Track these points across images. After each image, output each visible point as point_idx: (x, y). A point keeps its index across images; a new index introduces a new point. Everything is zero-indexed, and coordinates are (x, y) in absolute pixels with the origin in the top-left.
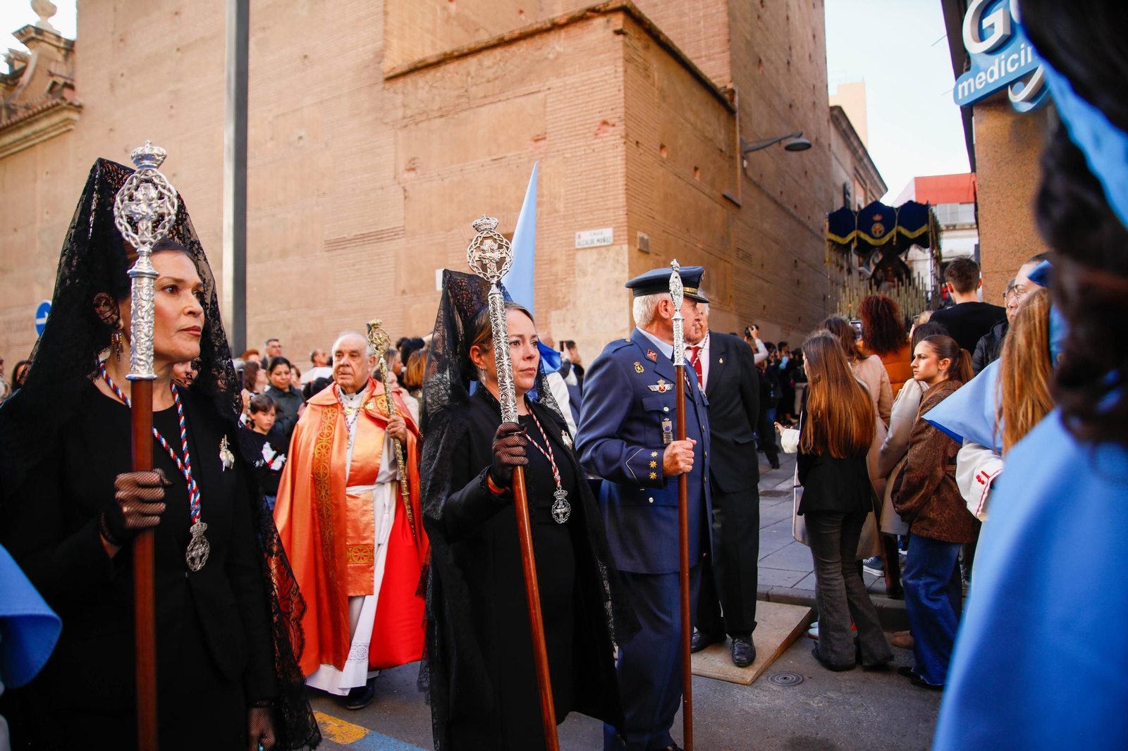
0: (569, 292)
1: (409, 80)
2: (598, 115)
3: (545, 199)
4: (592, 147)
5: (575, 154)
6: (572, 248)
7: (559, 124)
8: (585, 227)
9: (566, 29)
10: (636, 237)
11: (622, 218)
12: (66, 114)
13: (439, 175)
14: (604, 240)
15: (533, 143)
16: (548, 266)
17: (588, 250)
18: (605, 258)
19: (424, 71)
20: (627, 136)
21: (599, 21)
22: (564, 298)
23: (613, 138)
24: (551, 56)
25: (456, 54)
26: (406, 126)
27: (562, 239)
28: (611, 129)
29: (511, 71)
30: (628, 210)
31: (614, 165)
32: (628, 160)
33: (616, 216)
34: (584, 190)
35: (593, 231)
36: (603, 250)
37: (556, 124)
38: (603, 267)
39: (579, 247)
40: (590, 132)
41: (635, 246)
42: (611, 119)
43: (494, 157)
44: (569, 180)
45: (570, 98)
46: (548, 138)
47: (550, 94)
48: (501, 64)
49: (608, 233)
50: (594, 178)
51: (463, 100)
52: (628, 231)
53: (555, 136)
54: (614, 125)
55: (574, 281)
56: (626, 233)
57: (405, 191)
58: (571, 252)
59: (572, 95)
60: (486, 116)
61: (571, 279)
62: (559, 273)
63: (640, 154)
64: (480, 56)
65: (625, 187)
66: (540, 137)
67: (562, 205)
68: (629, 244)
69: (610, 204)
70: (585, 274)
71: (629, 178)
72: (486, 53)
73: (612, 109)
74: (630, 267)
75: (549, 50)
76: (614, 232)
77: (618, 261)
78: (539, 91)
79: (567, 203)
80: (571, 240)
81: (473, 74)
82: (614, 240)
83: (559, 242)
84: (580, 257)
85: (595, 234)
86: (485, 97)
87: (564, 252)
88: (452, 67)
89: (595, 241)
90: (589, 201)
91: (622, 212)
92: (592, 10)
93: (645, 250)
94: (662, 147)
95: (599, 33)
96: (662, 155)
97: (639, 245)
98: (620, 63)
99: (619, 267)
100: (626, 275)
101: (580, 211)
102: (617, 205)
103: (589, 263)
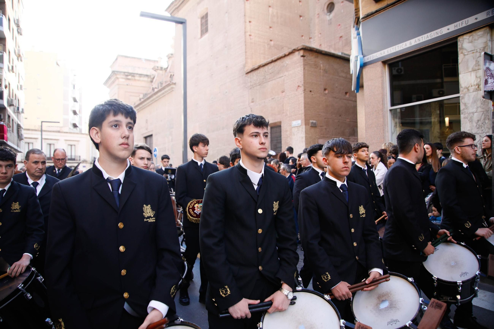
1: (251, 74)
2: (297, 84)
3: (284, 111)
4: (296, 94)
5: (291, 97)
8: (294, 120)
9: (289, 56)
10: (309, 123)
11: (303, 117)
12: (172, 86)
14: (299, 124)
15: (281, 93)
16: (286, 132)
17: (295, 128)
18: (299, 130)
19: (255, 71)
20: (305, 90)
21: (297, 53)
22: (292, 141)
23: (301, 91)
24: (285, 65)
25: (262, 65)
26: (251, 88)
27: (289, 124)
28: (300, 88)
29: (276, 70)
30: (305, 114)
31: (301, 100)
32: (305, 98)
34: (294, 108)
36: (299, 127)
37: (287, 87)
38: (299, 133)
39: (293, 126)
40: (295, 89)
41: (309, 125)
42: (300, 85)
43: (272, 98)
44: (290, 105)
45: (290, 78)
46: (285, 92)
47: (285, 77)
48: (273, 68)
49: (299, 122)
50: (296, 104)
51: (264, 80)
53: (287, 90)
54: (301, 87)
56: (304, 122)
57: (251, 109)
58: (291, 128)
61: (291, 137)
62: (288, 135)
63: (312, 95)
65: (304, 107)
66: (283, 91)
68: (306, 125)
69: (300, 112)
70: (294, 135)
71: (305, 103)
72: (269, 65)
73: (300, 82)
75: (285, 63)
76: (301, 121)
77: (302, 131)
78: (282, 76)
79: (290, 112)
80: (291, 124)
81: (267, 71)
82: (301, 124)
84: (293, 130)
85: (296, 122)
86: (270, 79)
87: (289, 128)
88: (261, 69)
89: (297, 124)
90: (295, 112)
91: (303, 115)
92: (294, 50)
93: (314, 126)
94: (325, 90)
95: (297, 56)
96: (325, 92)
97: (311, 124)
98: (302, 66)
99: (303, 133)
100: (304, 135)
101: (293, 115)
102: (302, 113)
103: (295, 131)
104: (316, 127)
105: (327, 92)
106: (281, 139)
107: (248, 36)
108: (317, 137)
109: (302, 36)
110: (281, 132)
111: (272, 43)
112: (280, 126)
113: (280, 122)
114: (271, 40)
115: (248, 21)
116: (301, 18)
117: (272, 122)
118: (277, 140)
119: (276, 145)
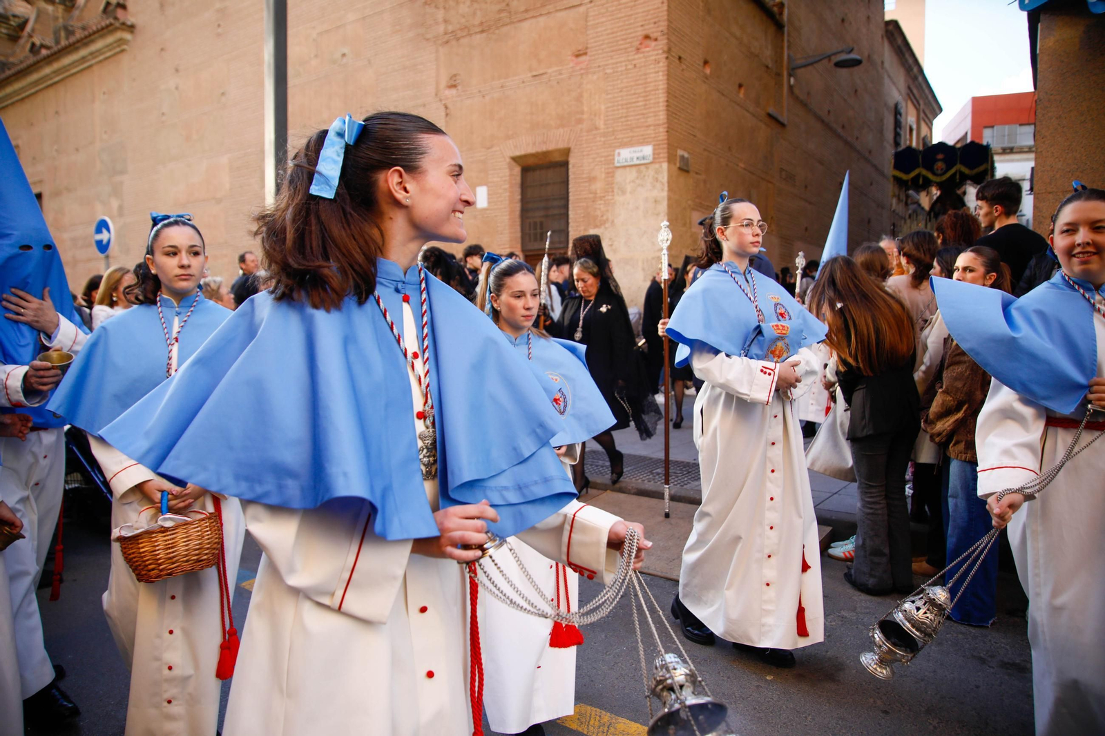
0: (607, 211)
2: (640, 29)
3: (585, 116)
4: (634, 62)
5: (616, 70)
6: (611, 166)
7: (601, 38)
8: (624, 145)
10: (676, 155)
11: (662, 136)
12: (119, 35)
13: (480, 92)
14: (644, 158)
15: (574, 58)
16: (587, 184)
17: (628, 169)
18: (644, 176)
20: (669, 51)
22: (602, 216)
23: (655, 52)
26: (447, 42)
27: (602, 157)
28: (653, 44)
30: (668, 127)
31: (656, 81)
32: (669, 76)
33: (656, 133)
34: (625, 107)
35: (633, 149)
36: (642, 168)
37: (597, 39)
38: (642, 185)
39: (618, 165)
40: (631, 47)
41: (675, 164)
42: (653, 33)
43: (535, 73)
44: (610, 96)
45: (613, 11)
46: (589, 54)
47: (591, 8)
49: (648, 150)
50: (635, 94)
51: (503, 15)
52: (668, 149)
53: (596, 50)
54: (656, 40)
55: (613, 199)
56: (666, 151)
57: (446, 108)
58: (610, 170)
59: (614, 8)
60: (528, 31)
61: (610, 197)
62: (598, 192)
63: (683, 70)
65: (666, 104)
66: (581, 52)
67: (602, 122)
68: (669, 162)
69: (651, 121)
70: (623, 192)
71: (670, 93)
73: (655, 23)
74: (669, 186)
76: (654, 150)
77: (657, 180)
78: (581, 5)
79: (608, 120)
80: (611, 158)
82: (654, 158)
83: (598, 159)
84: (619, 175)
85: (635, 152)
86: (526, 11)
87: (603, 170)
89: (635, 159)
90: (629, 119)
91: (662, 130)
93: (684, 168)
94: (705, 63)
96: (705, 70)
97: (680, 163)
99: (658, 185)
100: (665, 194)
101: (620, 128)
102: (658, 122)
103: (628, 181)
104: (687, 171)
105: (708, 71)
106: (566, 206)
108: (689, 204)
110: (566, 182)
112: (565, 164)
113: (567, 152)
117: (531, 150)
118: (547, 208)
119: (541, 224)
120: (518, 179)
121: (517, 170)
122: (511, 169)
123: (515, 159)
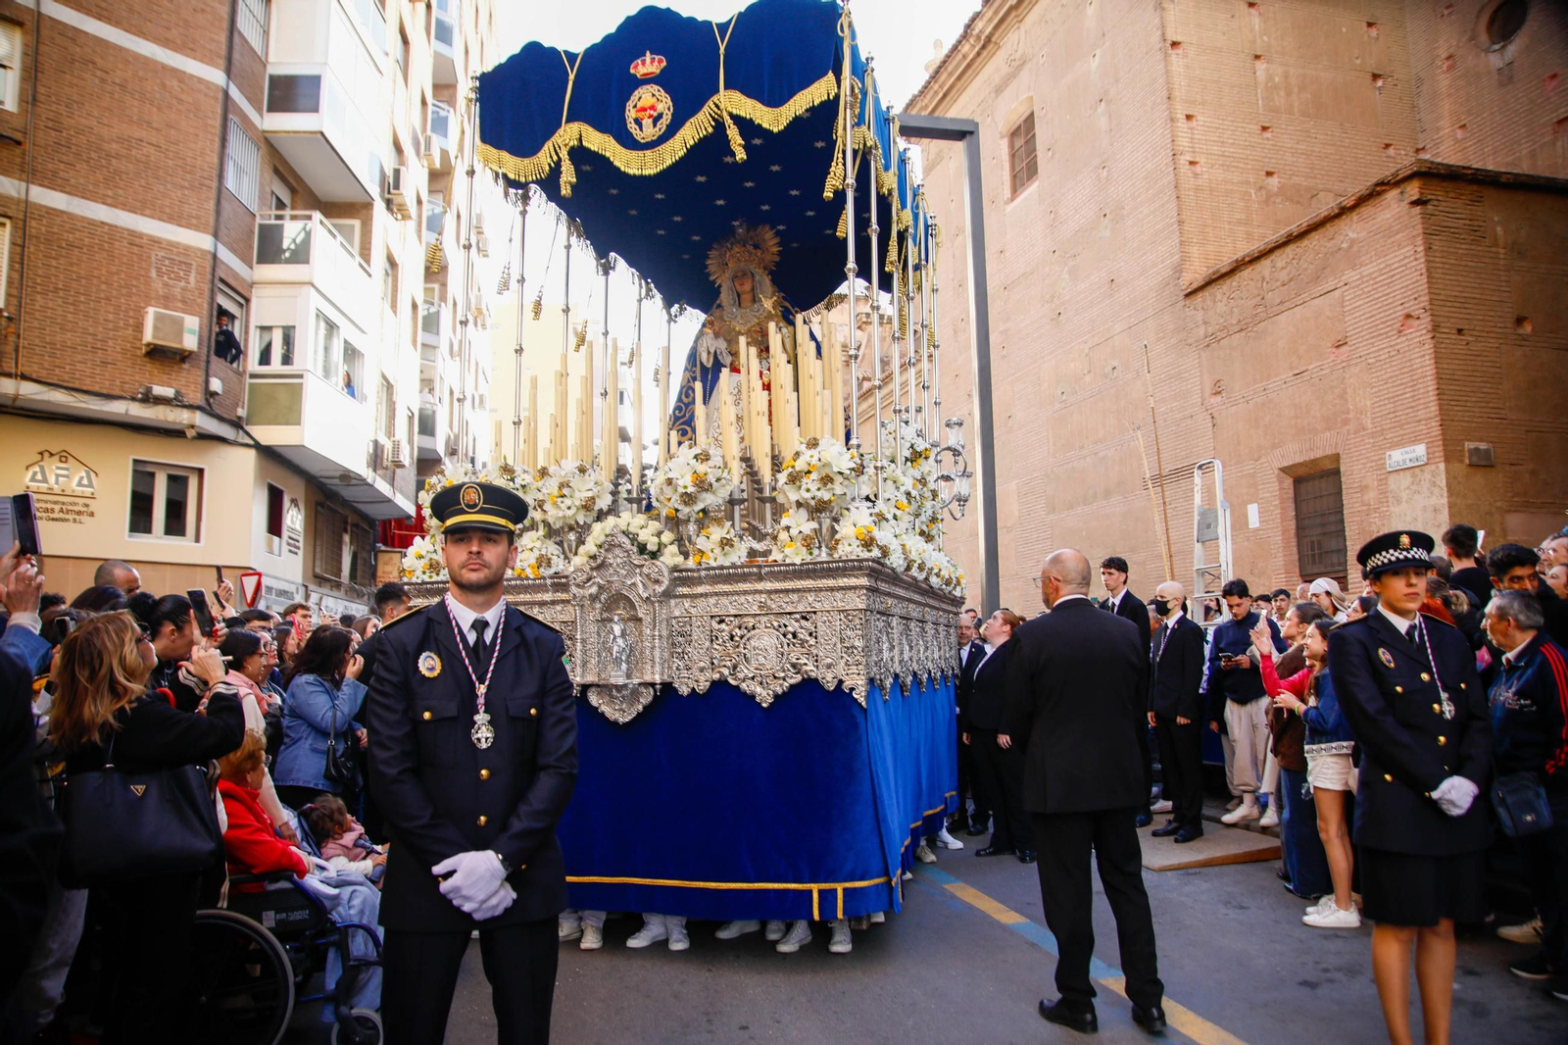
0: (1382, 525)
1: (1206, 293)
2: (1400, 308)
3: (1351, 416)
4: (1397, 347)
5: (1378, 359)
6: (1383, 471)
7: (1360, 324)
8: (1394, 445)
9: (1357, 211)
10: (1462, 451)
11: (1436, 431)
13: (1243, 397)
14: (1417, 459)
15: (1334, 350)
16: (1359, 495)
17: (1401, 473)
18: (1420, 481)
19: (1220, 282)
20: (1435, 328)
21: (1392, 194)
23: (1419, 334)
24: (1345, 245)
25: (1247, 259)
26: (1208, 346)
27: (1373, 461)
28: (1416, 323)
29: (1305, 269)
30: (1442, 420)
31: (1422, 367)
32: (1438, 358)
33: (1428, 429)
34: (1391, 400)
35: (1404, 450)
36: (1417, 470)
37: (1355, 326)
38: (1419, 492)
39: (1390, 469)
40: (1392, 330)
41: (1462, 462)
42: (1414, 311)
43: (1296, 371)
44: (1375, 389)
45: (1369, 292)
46: (1349, 343)
47: (1347, 291)
48: (1295, 262)
49: (1420, 450)
50: (1402, 384)
51: (1261, 309)
52: (1444, 445)
53: (1356, 339)
54: (1417, 318)
55: (1388, 510)
56: (1441, 448)
57: (1213, 418)
58: (1382, 477)
59: (1370, 288)
60: (1284, 325)
61: (1384, 509)
62: (1371, 503)
63: (1469, 342)
64: (1273, 257)
65: (1436, 392)
66: (1341, 342)
67: (1369, 421)
68: (1447, 460)
69: (1422, 414)
70: (1399, 501)
71: (1439, 378)
72: (1278, 253)
73: (1415, 299)
74: (1448, 491)
75: (1342, 238)
76: (1427, 448)
77: (1434, 484)
78: (1336, 289)
79: (1375, 418)
80: (1382, 461)
81: (1268, 279)
82: (1428, 459)
83: (1368, 465)
84: (1392, 482)
85: (1406, 453)
86: (1282, 303)
87: (1375, 477)
88: (1246, 273)
89: (1408, 461)
90: (1398, 414)
91: (1435, 423)
92: (1381, 183)
93: (1482, 463)
94: (1520, 321)
95: (1394, 208)
96: (1520, 331)
97: (1470, 458)
98: (1419, 241)
99: (1436, 491)
100: (1445, 501)
101: (1388, 426)
102: (1429, 415)
103: (1402, 488)
104: (1492, 466)
105: (1527, 328)
106: (1342, 521)
107: (1184, 168)
108: (1499, 504)
109: (1387, 146)
110: (1339, 493)
111: (1274, 181)
112: (1337, 472)
113: (1336, 458)
114: (1269, 174)
115: (1181, 117)
116: (1380, 83)
117: (1299, 459)
118: (1323, 525)
119: (1319, 542)
120: (1291, 492)
121: (1289, 482)
122: (1281, 482)
123: (1283, 470)
